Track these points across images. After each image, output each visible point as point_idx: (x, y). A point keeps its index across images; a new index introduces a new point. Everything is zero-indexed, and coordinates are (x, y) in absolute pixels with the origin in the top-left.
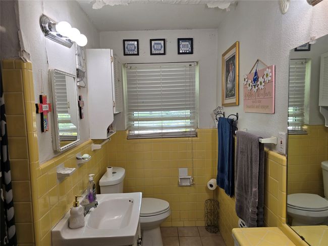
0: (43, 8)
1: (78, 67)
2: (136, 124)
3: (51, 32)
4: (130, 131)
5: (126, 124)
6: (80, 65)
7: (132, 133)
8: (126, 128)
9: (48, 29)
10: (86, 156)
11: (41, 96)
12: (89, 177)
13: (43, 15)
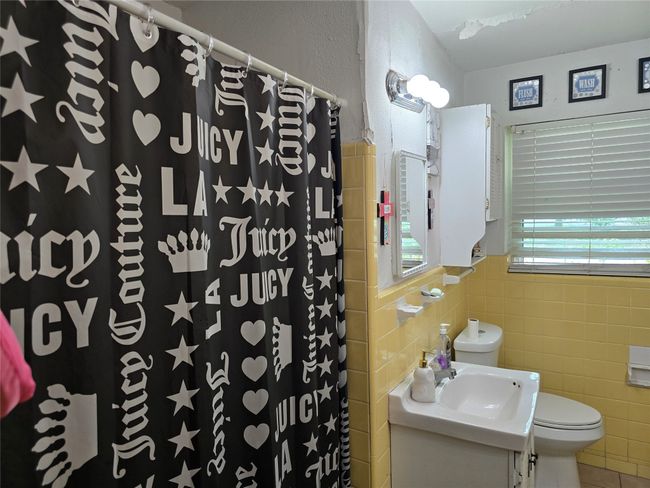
0: (390, 61)
1: (429, 142)
2: (528, 243)
3: (399, 95)
4: (513, 256)
5: (506, 243)
6: (433, 139)
7: (518, 260)
8: (506, 251)
9: (395, 90)
10: (436, 291)
11: (383, 193)
12: (441, 327)
13: (391, 71)
